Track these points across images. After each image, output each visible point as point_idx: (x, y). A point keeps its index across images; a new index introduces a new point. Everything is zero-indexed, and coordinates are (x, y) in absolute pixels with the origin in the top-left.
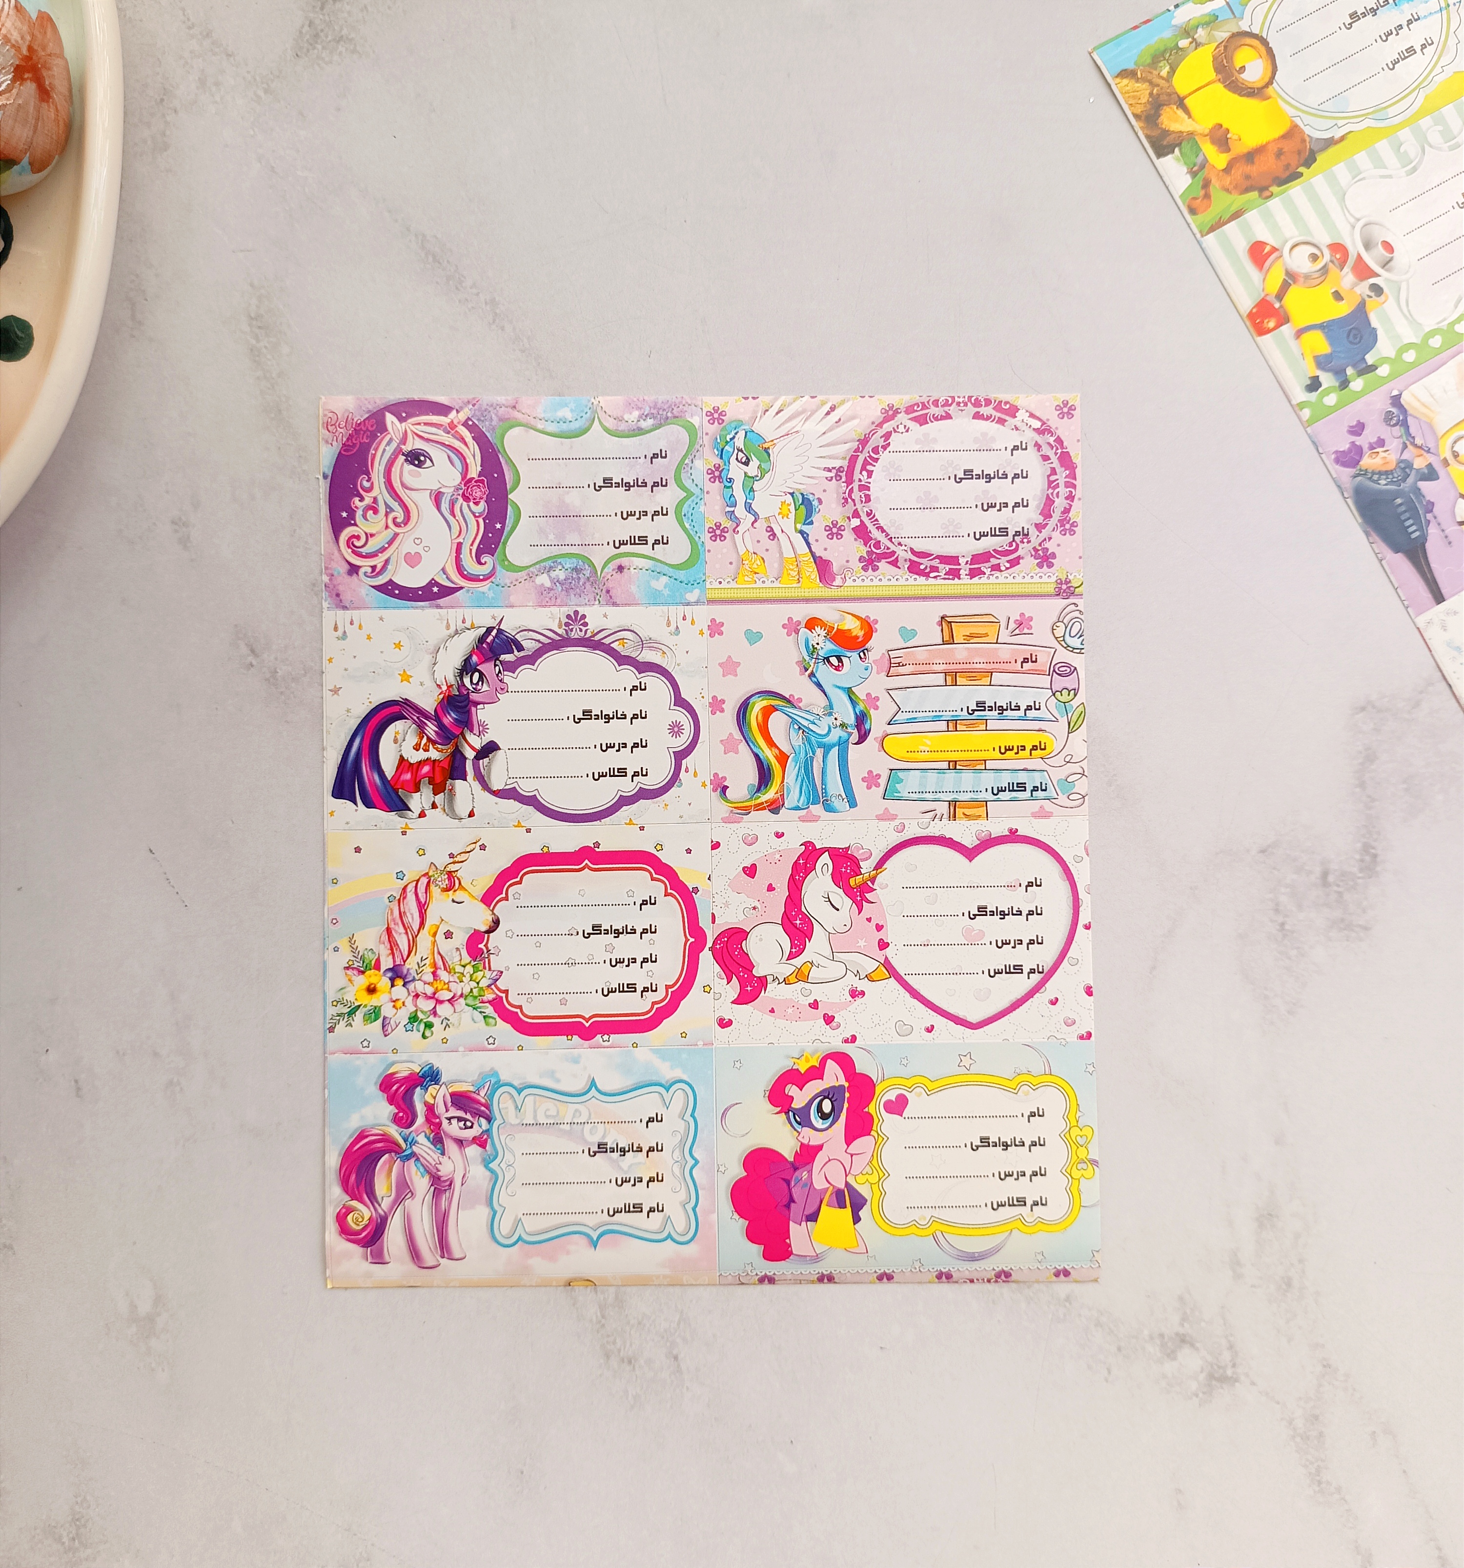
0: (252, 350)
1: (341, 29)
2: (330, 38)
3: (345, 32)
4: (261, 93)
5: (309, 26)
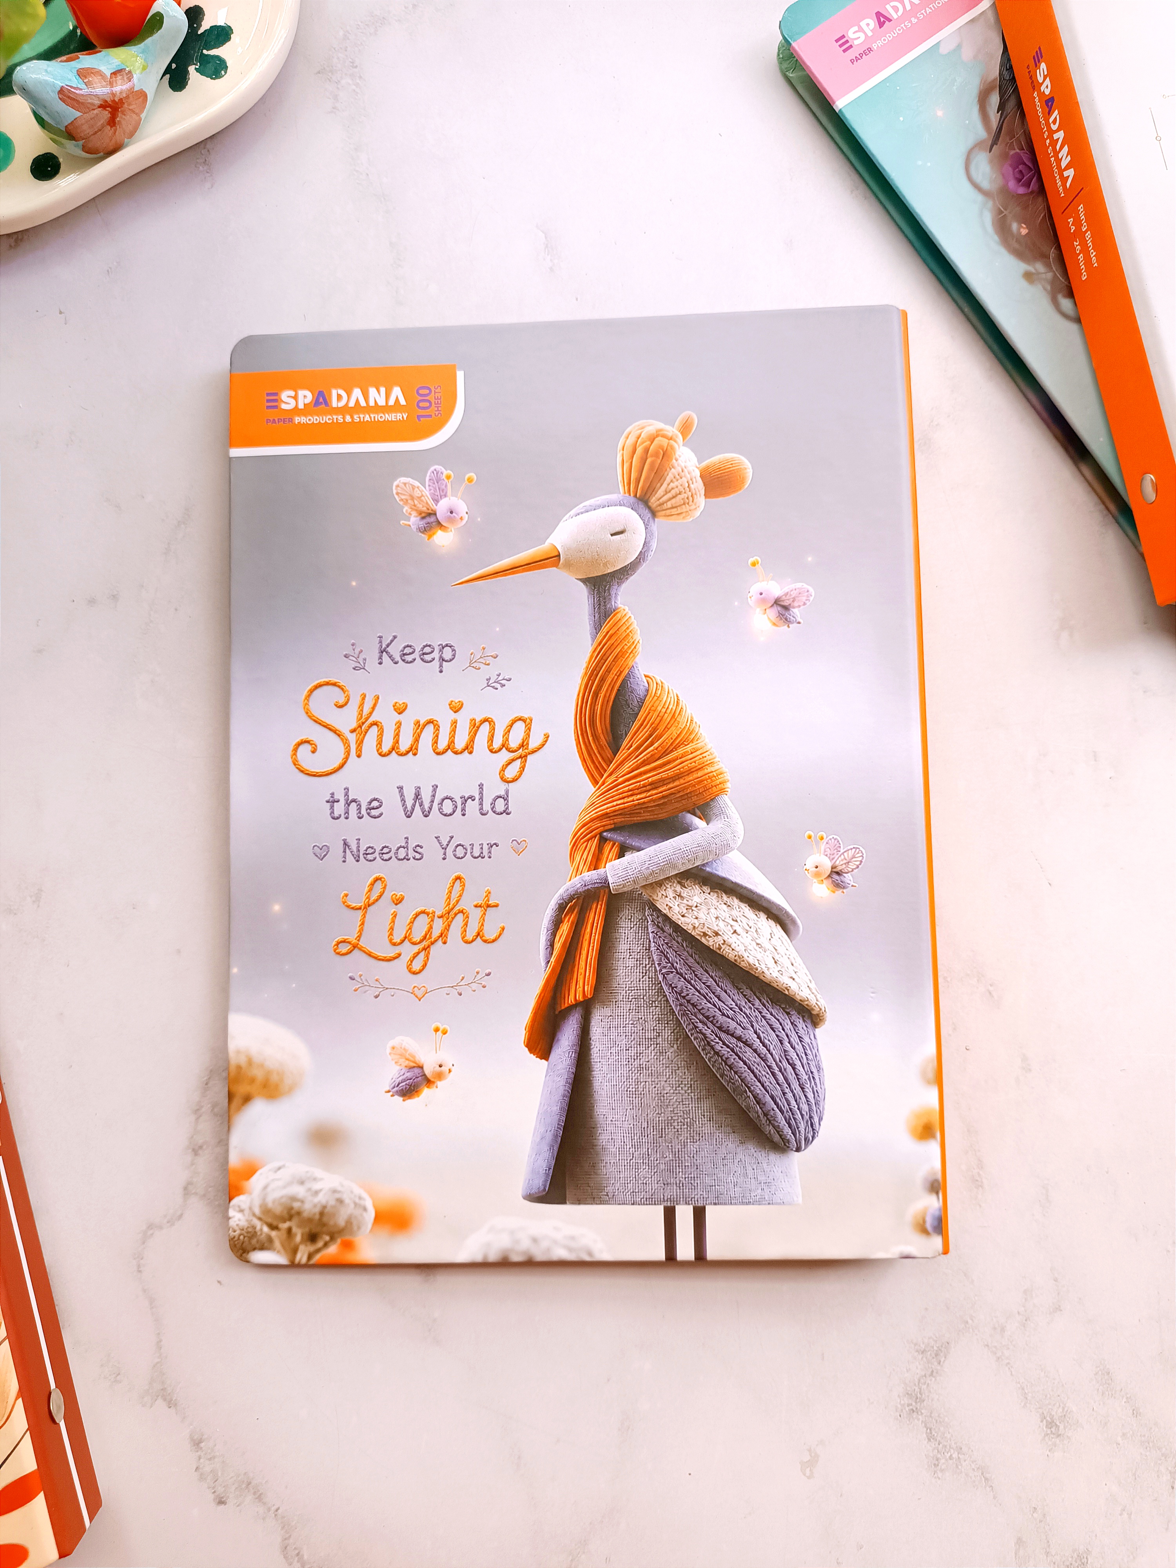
0: (982, 1168)
1: (922, 1358)
2: (929, 1353)
3: (920, 1357)
4: (970, 1321)
5: (940, 1361)
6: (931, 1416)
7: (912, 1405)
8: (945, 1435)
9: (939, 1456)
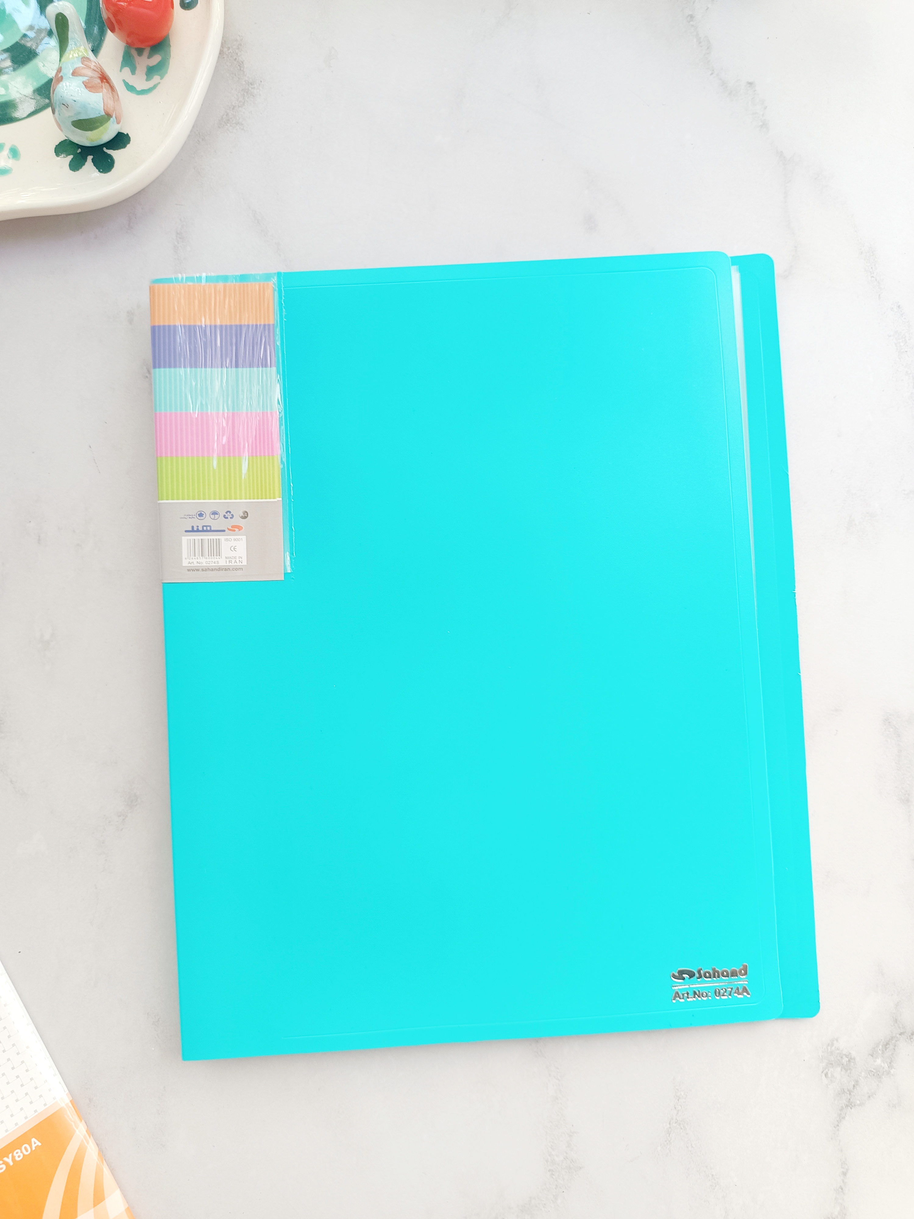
6: (239, 78)
7: (252, 88)
8: (230, 64)
9: (237, 51)
